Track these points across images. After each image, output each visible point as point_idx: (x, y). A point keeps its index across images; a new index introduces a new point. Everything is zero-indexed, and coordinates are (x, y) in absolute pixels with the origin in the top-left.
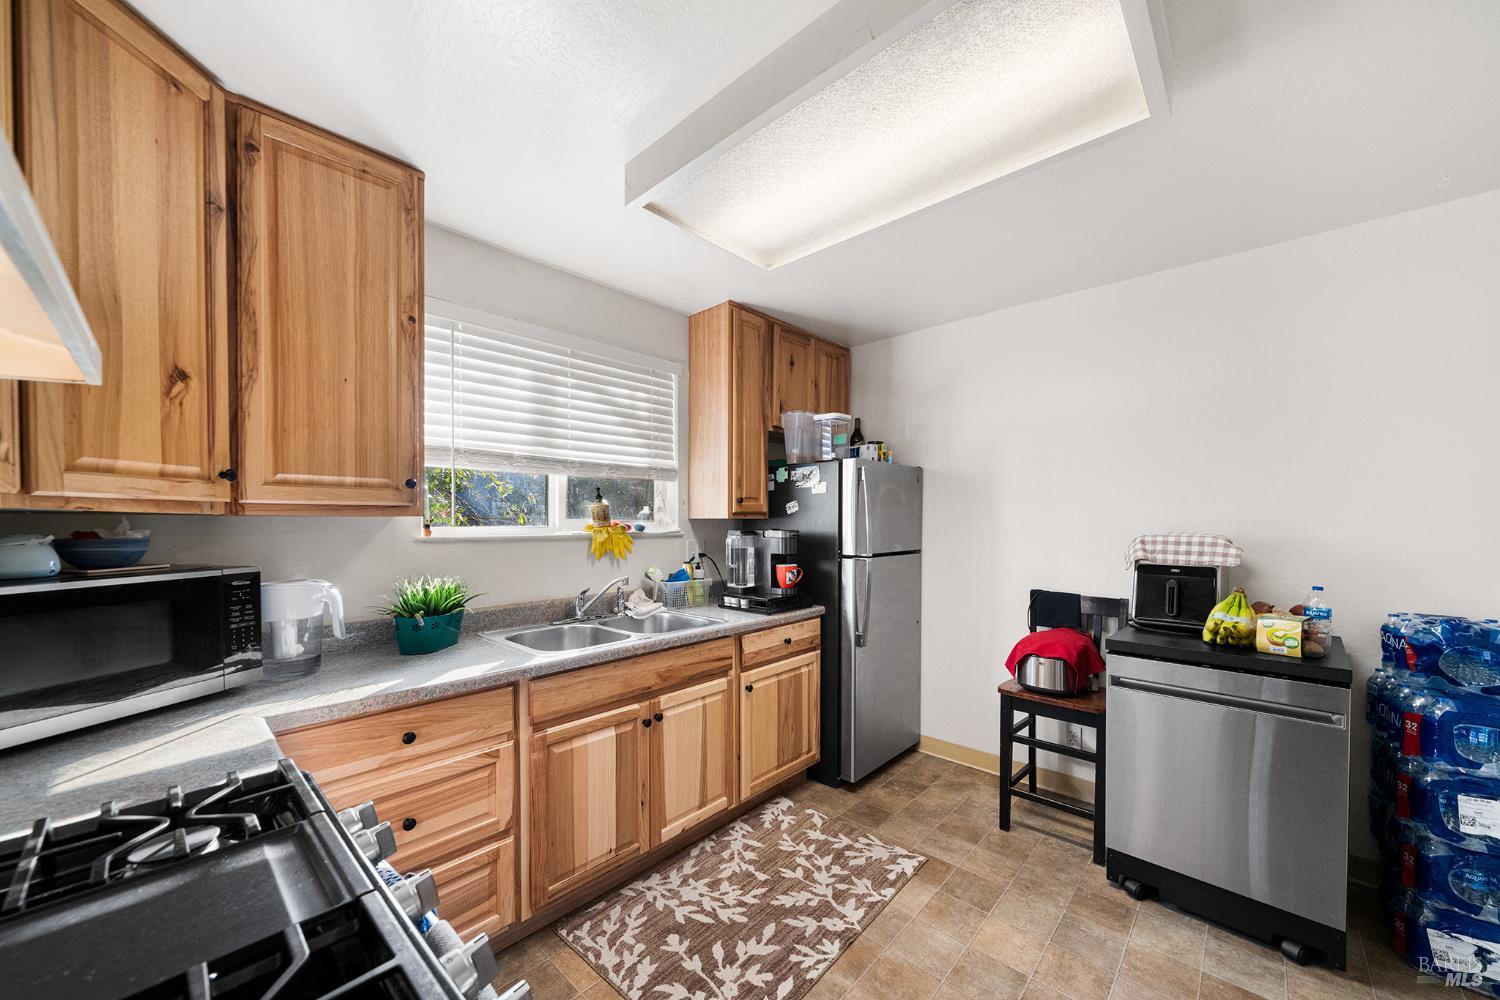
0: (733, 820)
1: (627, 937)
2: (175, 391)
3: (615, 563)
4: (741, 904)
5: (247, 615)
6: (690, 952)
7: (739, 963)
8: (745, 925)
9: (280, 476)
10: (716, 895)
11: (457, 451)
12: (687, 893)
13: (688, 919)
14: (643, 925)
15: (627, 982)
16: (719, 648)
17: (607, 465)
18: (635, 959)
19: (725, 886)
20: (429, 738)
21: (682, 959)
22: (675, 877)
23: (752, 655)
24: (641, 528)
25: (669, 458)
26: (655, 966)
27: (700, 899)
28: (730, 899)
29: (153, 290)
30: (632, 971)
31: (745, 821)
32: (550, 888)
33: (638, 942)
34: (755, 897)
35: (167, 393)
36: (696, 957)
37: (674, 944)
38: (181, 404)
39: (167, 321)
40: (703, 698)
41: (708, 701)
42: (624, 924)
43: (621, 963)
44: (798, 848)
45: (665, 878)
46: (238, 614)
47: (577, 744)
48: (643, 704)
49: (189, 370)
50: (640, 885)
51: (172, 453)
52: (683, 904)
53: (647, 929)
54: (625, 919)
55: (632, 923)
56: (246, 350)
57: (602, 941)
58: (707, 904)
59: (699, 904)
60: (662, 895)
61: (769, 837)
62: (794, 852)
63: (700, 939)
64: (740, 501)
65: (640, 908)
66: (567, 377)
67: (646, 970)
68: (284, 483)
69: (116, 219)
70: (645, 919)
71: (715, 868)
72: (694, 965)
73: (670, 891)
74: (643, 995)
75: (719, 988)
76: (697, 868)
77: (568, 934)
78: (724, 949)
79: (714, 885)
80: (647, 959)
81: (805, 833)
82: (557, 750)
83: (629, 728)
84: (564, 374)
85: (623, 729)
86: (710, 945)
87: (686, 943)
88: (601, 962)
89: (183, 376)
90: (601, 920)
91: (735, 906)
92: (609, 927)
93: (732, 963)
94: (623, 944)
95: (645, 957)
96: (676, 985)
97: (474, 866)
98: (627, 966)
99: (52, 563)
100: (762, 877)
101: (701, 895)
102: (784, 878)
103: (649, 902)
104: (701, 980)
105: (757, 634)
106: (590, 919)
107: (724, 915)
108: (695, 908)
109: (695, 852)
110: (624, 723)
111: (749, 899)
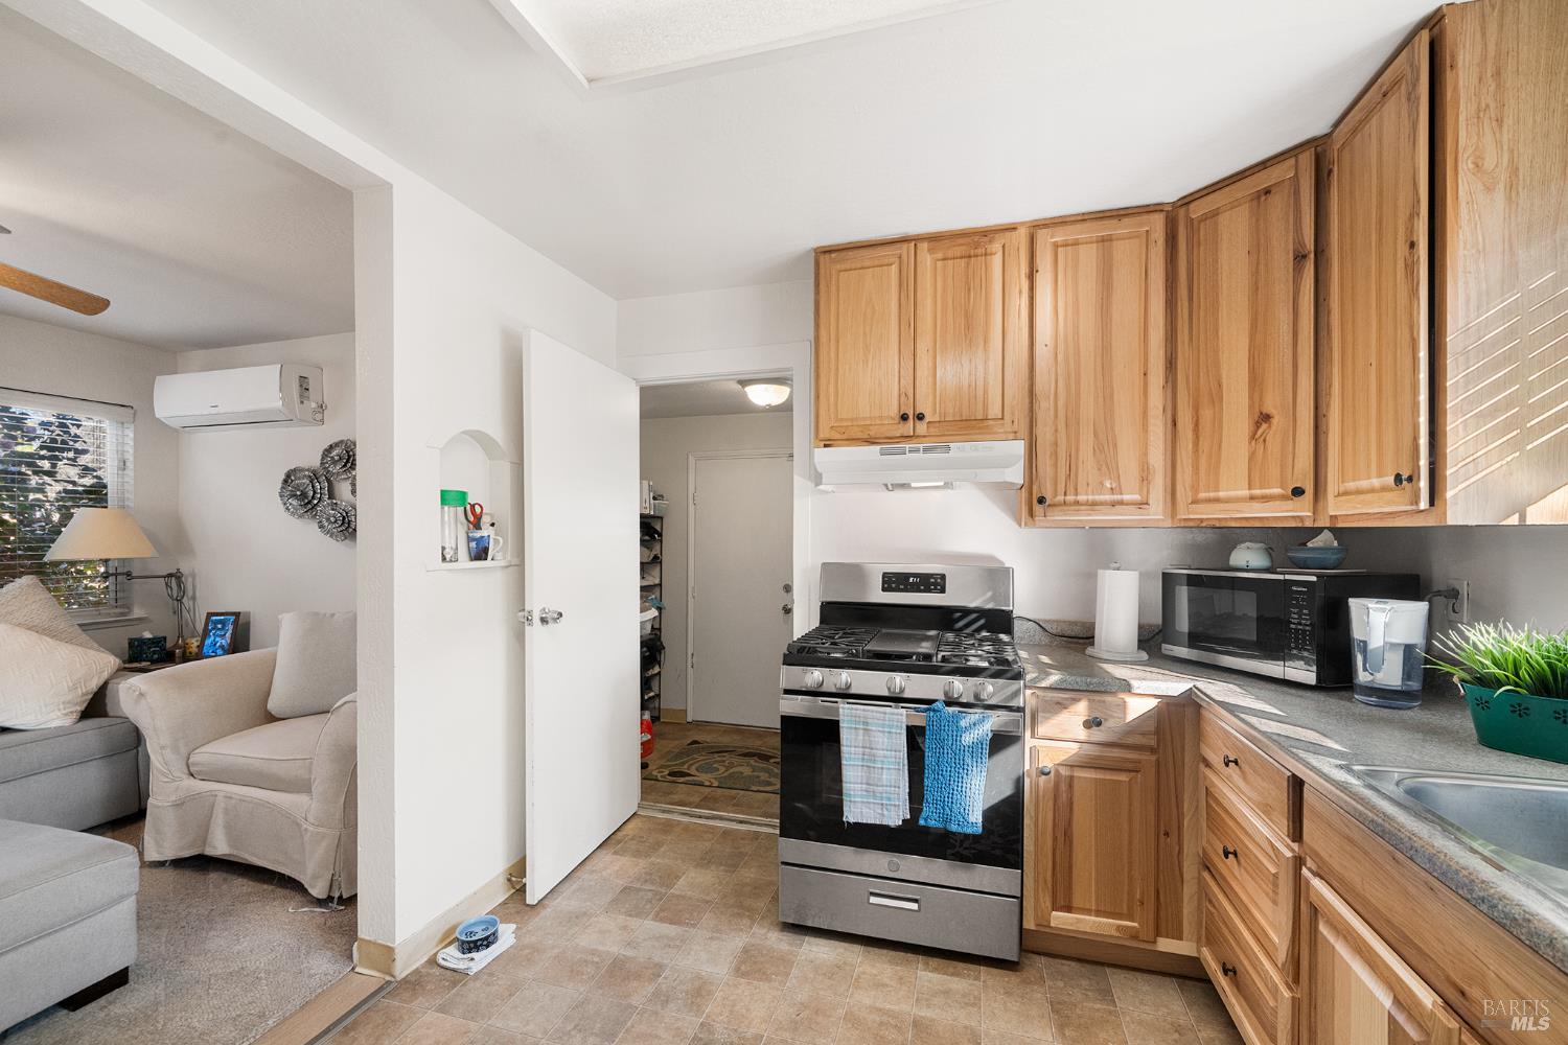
2: (1260, 432)
5: (1304, 619)
9: (1343, 487)
35: (1253, 437)
38: (1264, 441)
46: (1296, 616)
49: (1273, 411)
51: (1257, 482)
89: (1267, 418)
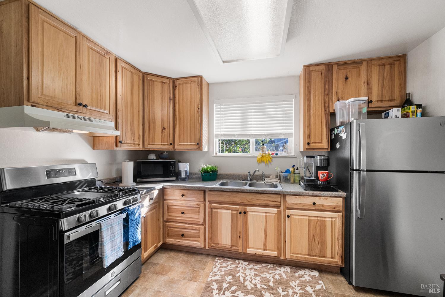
0: (288, 265)
1: (223, 269)
2: (163, 131)
3: (267, 165)
4: (255, 285)
6: (229, 283)
7: (233, 295)
8: (248, 289)
9: (179, 144)
10: (253, 278)
11: (221, 135)
12: (248, 272)
13: (239, 277)
14: (230, 269)
15: (211, 276)
16: (273, 197)
17: (264, 134)
18: (219, 274)
19: (258, 278)
20: (187, 197)
21: (225, 282)
22: (251, 266)
23: (291, 204)
24: (277, 154)
25: (292, 129)
26: (220, 278)
27: (248, 275)
28: (254, 281)
29: (160, 116)
30: (215, 276)
31: (290, 268)
32: (212, 245)
33: (224, 272)
34: (261, 286)
36: (228, 285)
37: (229, 279)
38: (164, 133)
39: (162, 121)
40: (266, 213)
41: (267, 214)
42: (227, 266)
43: (216, 272)
44: (296, 288)
45: (248, 265)
46: (172, 168)
47: (219, 211)
48: (240, 207)
49: (165, 127)
50: (241, 262)
51: (163, 141)
52: (243, 273)
53: (229, 271)
54: (229, 265)
55: (229, 267)
56: (175, 122)
57: (220, 266)
58: (248, 278)
59: (246, 276)
60: (242, 267)
61: (291, 277)
62: (293, 287)
63: (235, 282)
64: (309, 144)
65: (235, 266)
66: (252, 110)
67: (217, 278)
68: (180, 145)
69: (155, 107)
70: (232, 269)
71: (262, 272)
72: (225, 285)
73: (245, 268)
74: (210, 281)
75: (222, 294)
76: (259, 269)
77: (217, 260)
78: (235, 289)
79: (256, 275)
80: (220, 276)
81: (307, 286)
82: (214, 210)
83: (235, 212)
84: (251, 109)
85: (233, 212)
86: (234, 285)
87: (231, 280)
88: (214, 269)
89: (165, 129)
90: (225, 262)
91: (253, 284)
92: (224, 264)
93: (232, 293)
94: (221, 270)
95: (220, 275)
96: (217, 285)
97: (195, 229)
98: (216, 274)
99: (155, 158)
100: (271, 284)
101: (250, 275)
102: (277, 290)
103: (238, 266)
104: (222, 289)
105: (295, 196)
106: (224, 260)
107: (247, 283)
108: (244, 276)
109: (264, 265)
110: (234, 210)
111: (259, 286)
